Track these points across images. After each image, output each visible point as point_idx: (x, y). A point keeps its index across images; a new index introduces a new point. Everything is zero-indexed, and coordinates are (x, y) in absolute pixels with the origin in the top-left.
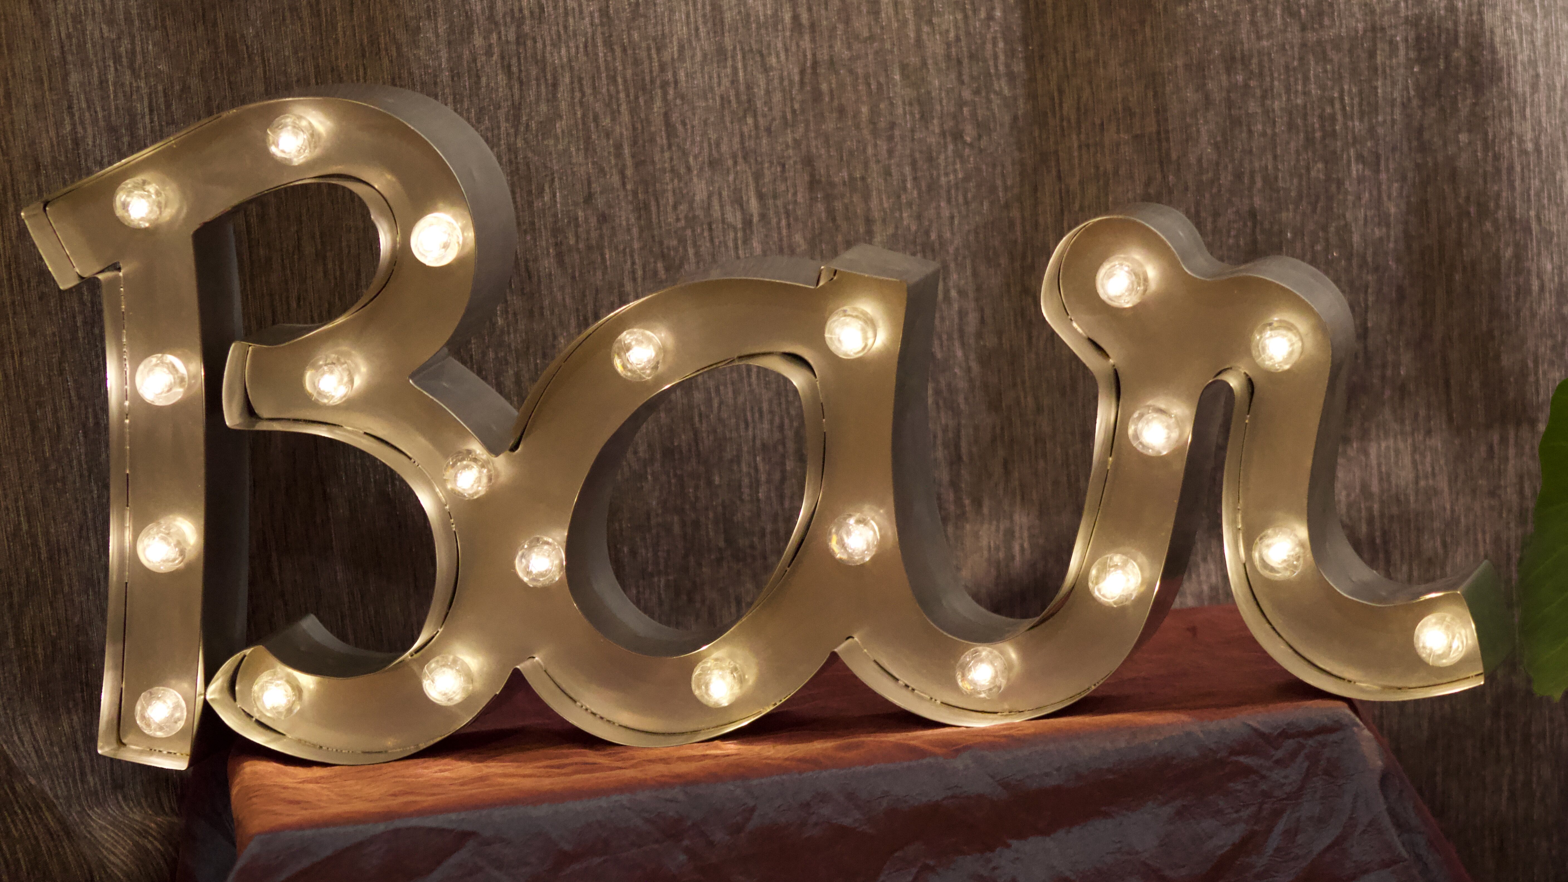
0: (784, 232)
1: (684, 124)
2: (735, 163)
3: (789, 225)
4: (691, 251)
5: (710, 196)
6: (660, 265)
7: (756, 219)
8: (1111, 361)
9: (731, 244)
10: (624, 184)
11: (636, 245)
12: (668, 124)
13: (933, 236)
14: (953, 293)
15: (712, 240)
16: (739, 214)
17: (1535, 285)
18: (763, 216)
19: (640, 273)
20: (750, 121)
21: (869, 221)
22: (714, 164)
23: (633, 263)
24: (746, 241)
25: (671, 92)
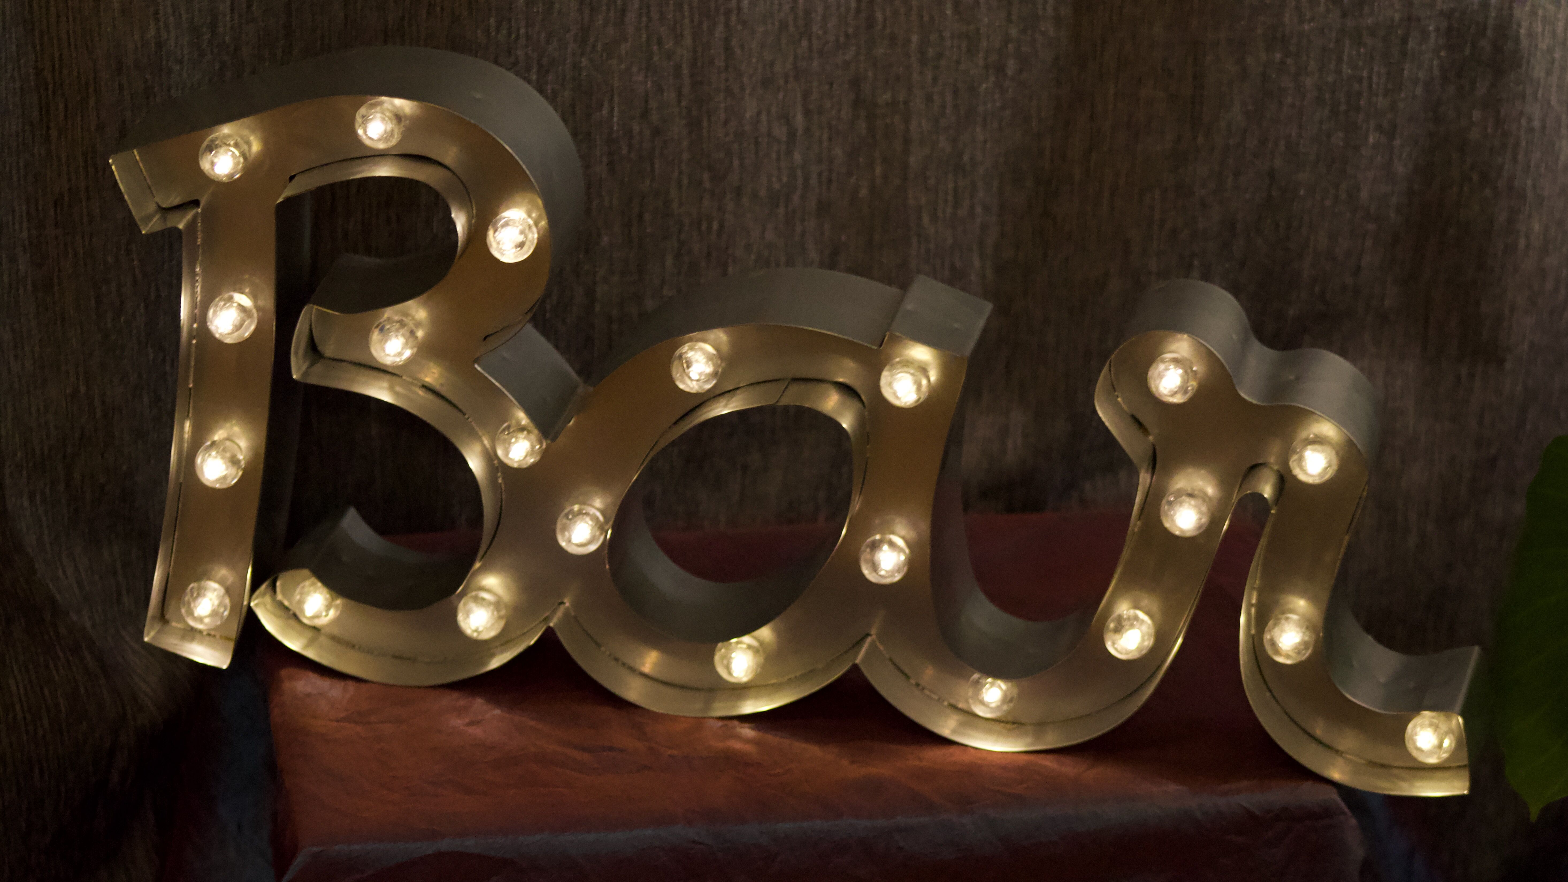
0: (825, 144)
1: (742, 47)
2: (786, 82)
3: (830, 139)
4: (736, 163)
5: (759, 114)
6: (706, 176)
7: (800, 133)
8: (1151, 438)
9: (774, 156)
10: (679, 101)
11: (685, 156)
12: (728, 49)
13: (966, 158)
14: (979, 210)
15: (757, 153)
16: (785, 130)
17: (1522, 242)
18: (807, 131)
19: (685, 181)
20: (805, 43)
21: (907, 142)
22: (767, 82)
23: (680, 173)
24: (789, 153)
25: (734, 18)
